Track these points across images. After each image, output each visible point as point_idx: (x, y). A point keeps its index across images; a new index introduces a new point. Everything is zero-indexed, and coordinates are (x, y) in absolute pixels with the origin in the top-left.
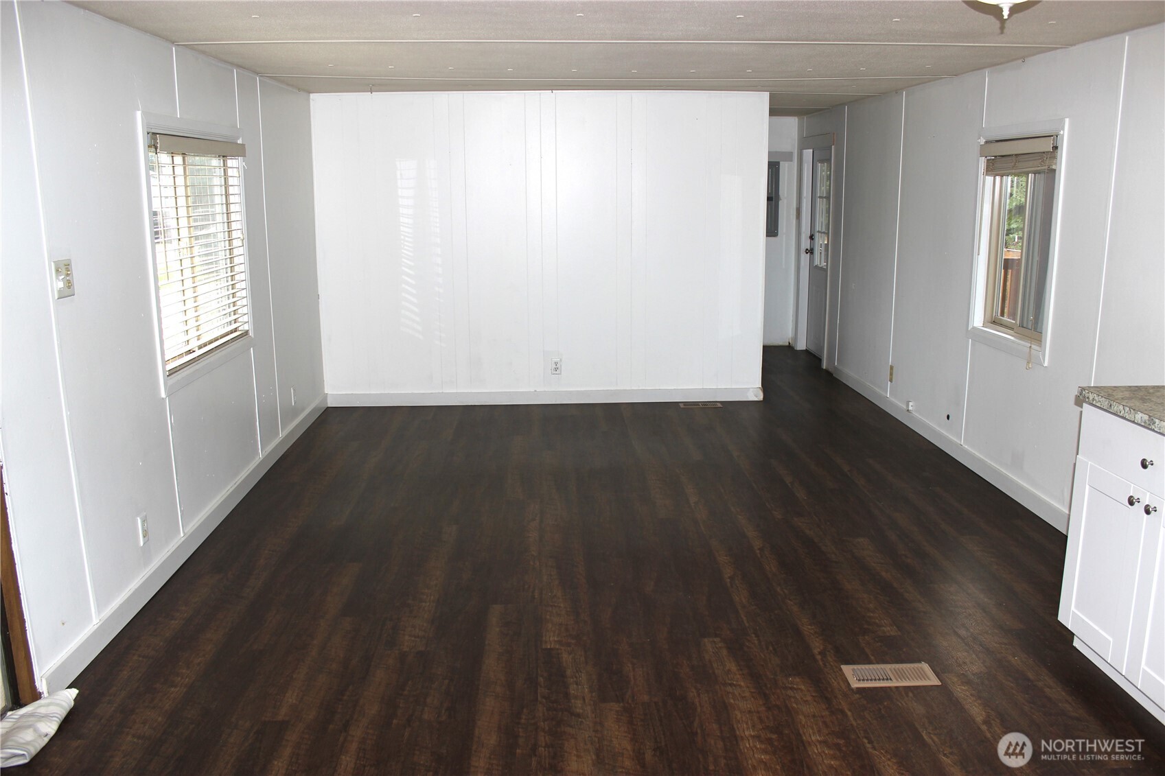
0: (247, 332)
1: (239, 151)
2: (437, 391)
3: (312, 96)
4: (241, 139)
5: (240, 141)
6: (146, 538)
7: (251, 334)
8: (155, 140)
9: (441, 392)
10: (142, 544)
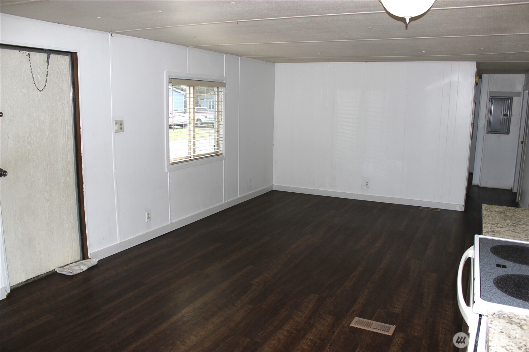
0: (221, 154)
1: (224, 85)
2: (316, 189)
3: (276, 64)
4: (225, 81)
5: (225, 82)
6: (149, 220)
7: (224, 155)
8: (173, 81)
9: (318, 189)
10: (146, 221)
